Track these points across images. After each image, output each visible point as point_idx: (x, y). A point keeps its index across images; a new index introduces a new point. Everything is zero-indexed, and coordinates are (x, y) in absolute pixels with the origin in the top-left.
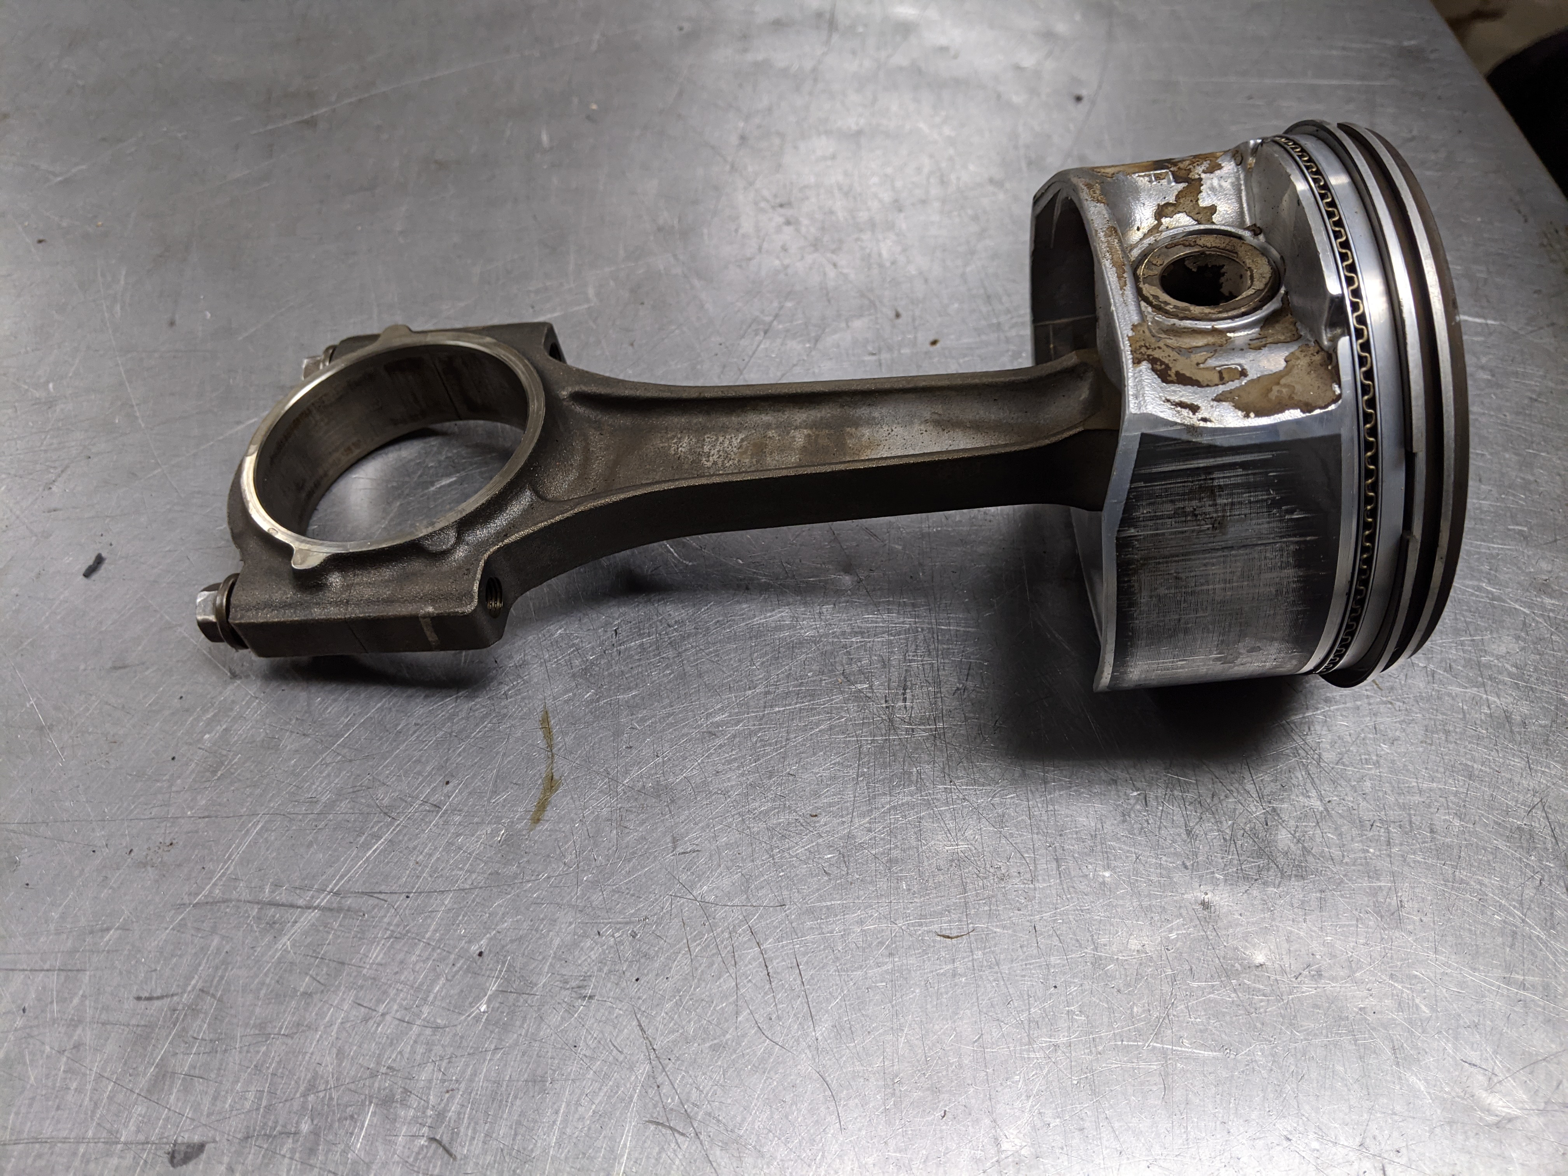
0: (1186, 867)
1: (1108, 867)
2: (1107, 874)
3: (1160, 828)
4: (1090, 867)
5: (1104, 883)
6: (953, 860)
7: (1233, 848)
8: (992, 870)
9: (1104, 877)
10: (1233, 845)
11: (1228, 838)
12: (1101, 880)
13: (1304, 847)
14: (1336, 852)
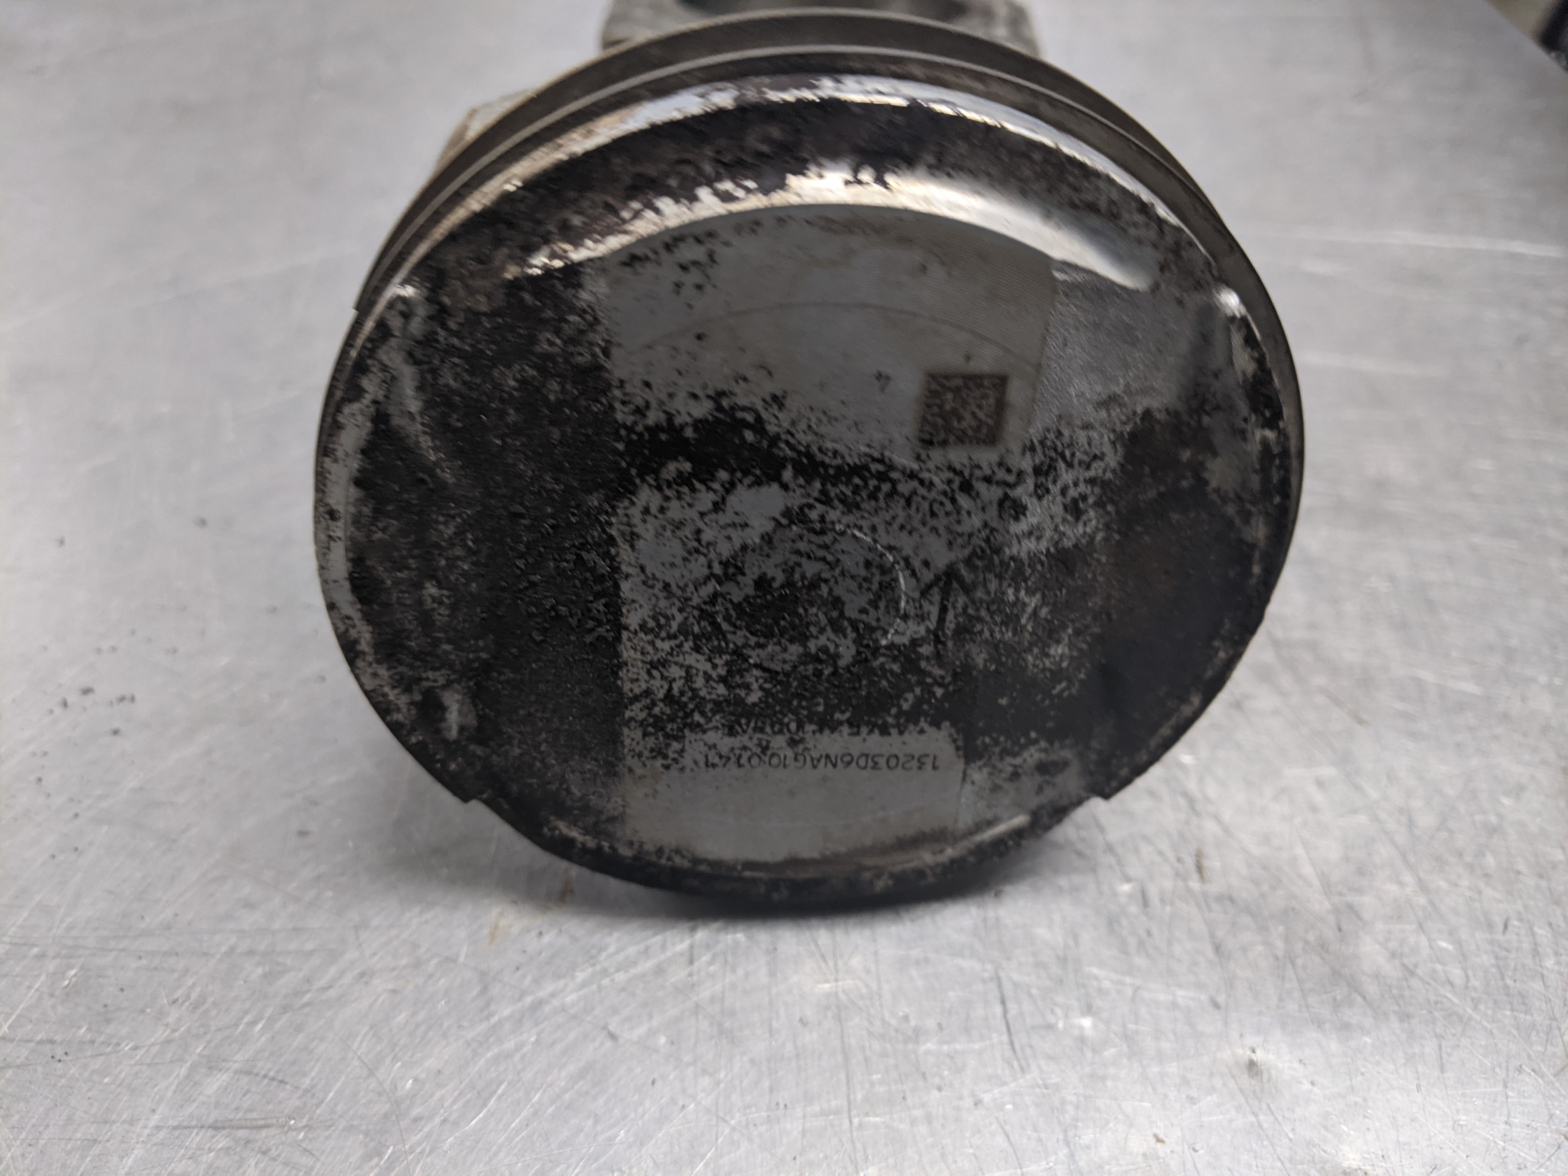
0: (1216, 1006)
1: (1088, 1010)
2: (1087, 1022)
3: (1170, 943)
4: (1059, 1011)
5: (1082, 1040)
6: (827, 1008)
7: (1290, 973)
8: (894, 1022)
9: (1081, 1028)
10: (1289, 966)
11: (1280, 953)
12: (1076, 1033)
13: (1404, 966)
14: (1456, 973)
